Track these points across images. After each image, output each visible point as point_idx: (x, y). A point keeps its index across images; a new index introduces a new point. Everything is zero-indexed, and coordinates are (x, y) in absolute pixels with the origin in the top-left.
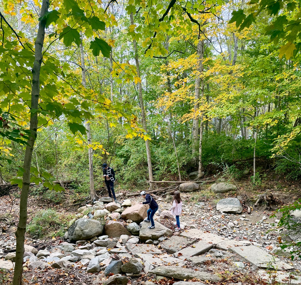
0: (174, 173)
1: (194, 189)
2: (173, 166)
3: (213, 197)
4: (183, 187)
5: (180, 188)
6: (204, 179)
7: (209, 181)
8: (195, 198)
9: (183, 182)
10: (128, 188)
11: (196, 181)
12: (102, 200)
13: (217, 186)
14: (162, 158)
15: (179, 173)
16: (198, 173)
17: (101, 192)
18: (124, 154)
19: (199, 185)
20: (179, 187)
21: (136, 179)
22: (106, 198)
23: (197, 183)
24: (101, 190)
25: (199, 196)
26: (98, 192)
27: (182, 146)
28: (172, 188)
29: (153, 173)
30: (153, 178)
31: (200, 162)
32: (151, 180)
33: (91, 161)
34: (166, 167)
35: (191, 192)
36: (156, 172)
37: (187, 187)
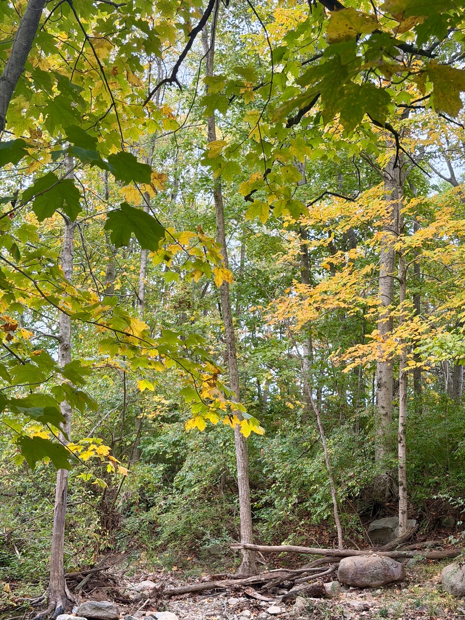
0: (322, 520)
1: (388, 579)
2: (318, 497)
3: (450, 611)
4: (351, 571)
5: (341, 573)
6: (417, 546)
7: (435, 552)
8: (391, 611)
9: (350, 551)
10: (170, 565)
11: (392, 549)
12: (84, 613)
13: (460, 573)
14: (283, 470)
15: (337, 521)
16: (397, 525)
17: (83, 583)
18: (165, 453)
19: (403, 567)
20: (337, 568)
21: (199, 536)
22: (97, 603)
23: (396, 558)
24: (85, 575)
25: (404, 606)
27: (344, 433)
28: (314, 572)
29: (253, 515)
30: (254, 532)
31: (401, 488)
32: (246, 541)
33: (62, 478)
34: (294, 499)
35: (378, 587)
36: (265, 514)
37: (364, 569)
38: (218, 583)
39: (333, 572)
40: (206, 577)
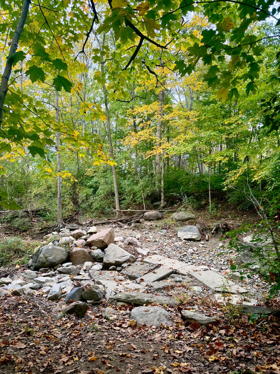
0: (140, 203)
1: (158, 218)
2: (138, 196)
3: (175, 225)
4: (148, 216)
6: (166, 209)
7: (171, 210)
8: (158, 225)
9: (147, 211)
10: (95, 217)
11: (160, 210)
12: (68, 228)
13: (178, 214)
14: (128, 189)
15: (144, 203)
16: (161, 203)
17: (68, 220)
18: (93, 185)
19: (162, 214)
20: (144, 215)
21: (104, 208)
22: (72, 225)
23: (160, 212)
24: (69, 218)
25: (162, 224)
26: (65, 220)
27: (146, 178)
28: (137, 217)
29: (119, 203)
30: (120, 207)
31: (162, 193)
32: (118, 209)
33: (60, 190)
34: (132, 197)
35: (155, 220)
36: (123, 202)
37: (151, 215)
38: (109, 221)
39: (142, 216)
40: (106, 219)
